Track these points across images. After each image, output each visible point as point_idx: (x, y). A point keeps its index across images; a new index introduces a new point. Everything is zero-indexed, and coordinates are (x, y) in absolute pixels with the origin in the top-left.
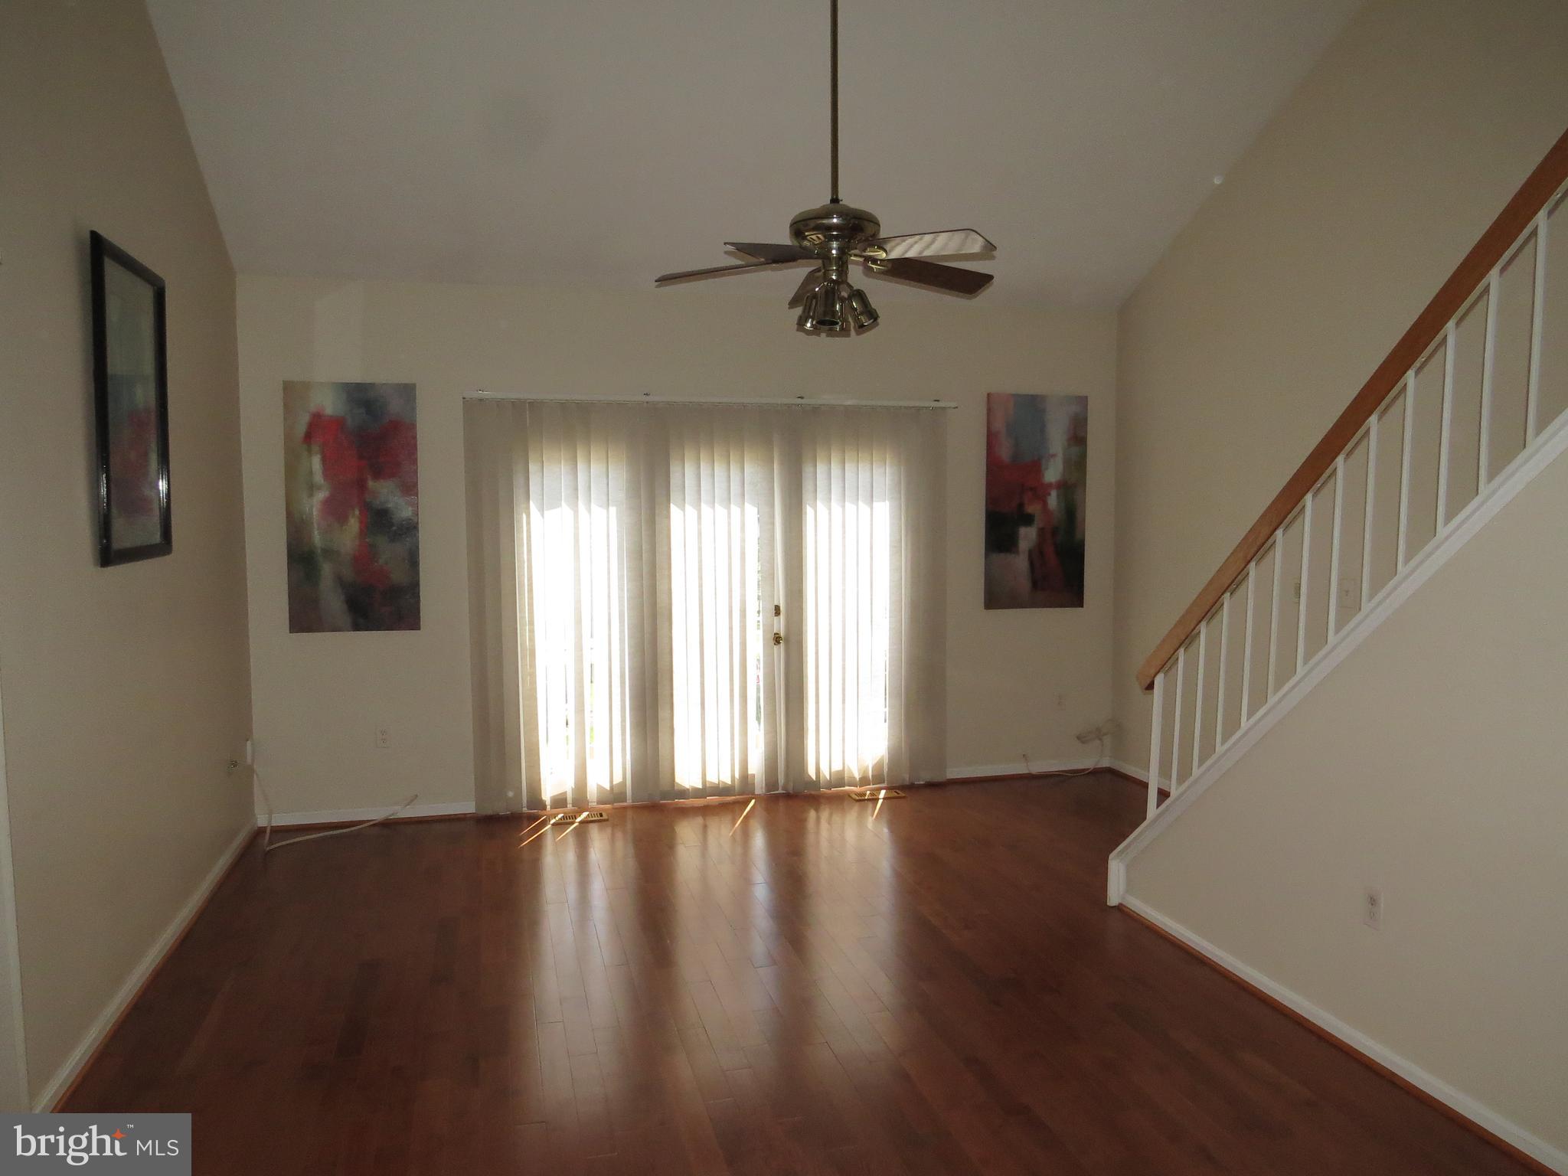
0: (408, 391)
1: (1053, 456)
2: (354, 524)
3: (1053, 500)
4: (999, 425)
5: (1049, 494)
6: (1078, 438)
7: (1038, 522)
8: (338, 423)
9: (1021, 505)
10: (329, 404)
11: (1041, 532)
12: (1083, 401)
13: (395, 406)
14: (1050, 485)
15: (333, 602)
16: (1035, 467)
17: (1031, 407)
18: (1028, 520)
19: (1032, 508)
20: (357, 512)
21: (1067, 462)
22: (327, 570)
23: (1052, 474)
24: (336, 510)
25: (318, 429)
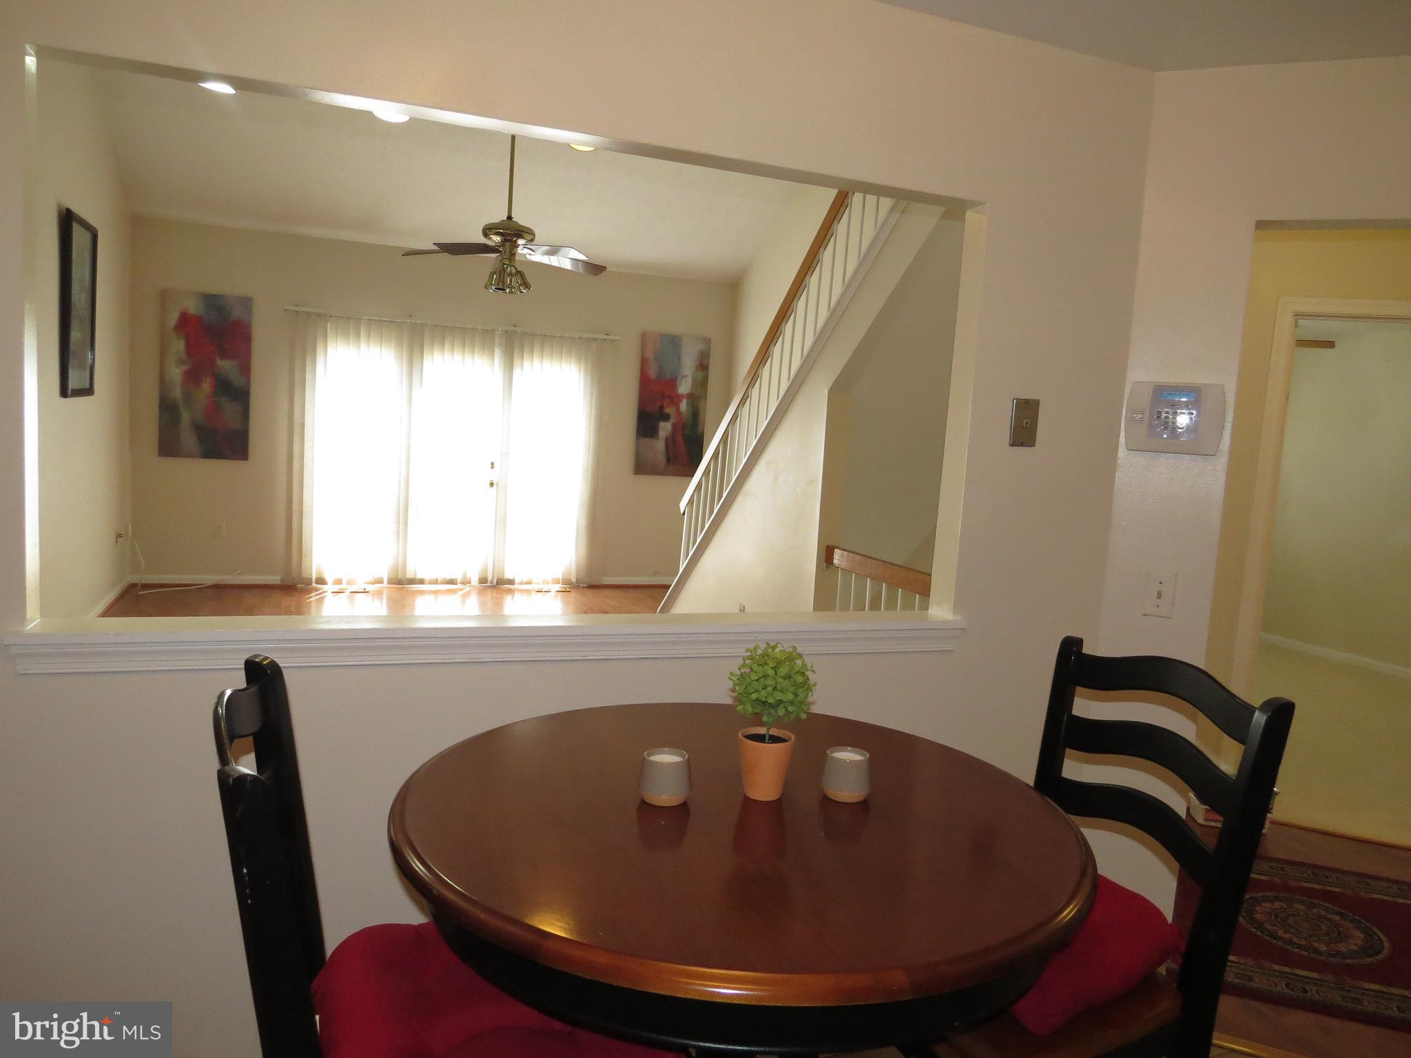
0: (247, 302)
1: (686, 376)
2: (206, 386)
3: (684, 406)
4: (650, 354)
5: (681, 402)
6: (703, 366)
7: (673, 420)
8: (198, 320)
9: (661, 408)
10: (193, 307)
11: (674, 425)
12: (708, 341)
13: (237, 313)
14: (683, 396)
15: (188, 438)
16: (673, 383)
17: (673, 342)
18: (666, 418)
19: (669, 410)
20: (208, 380)
21: (694, 380)
22: (186, 417)
23: (684, 388)
24: (193, 377)
25: (185, 321)
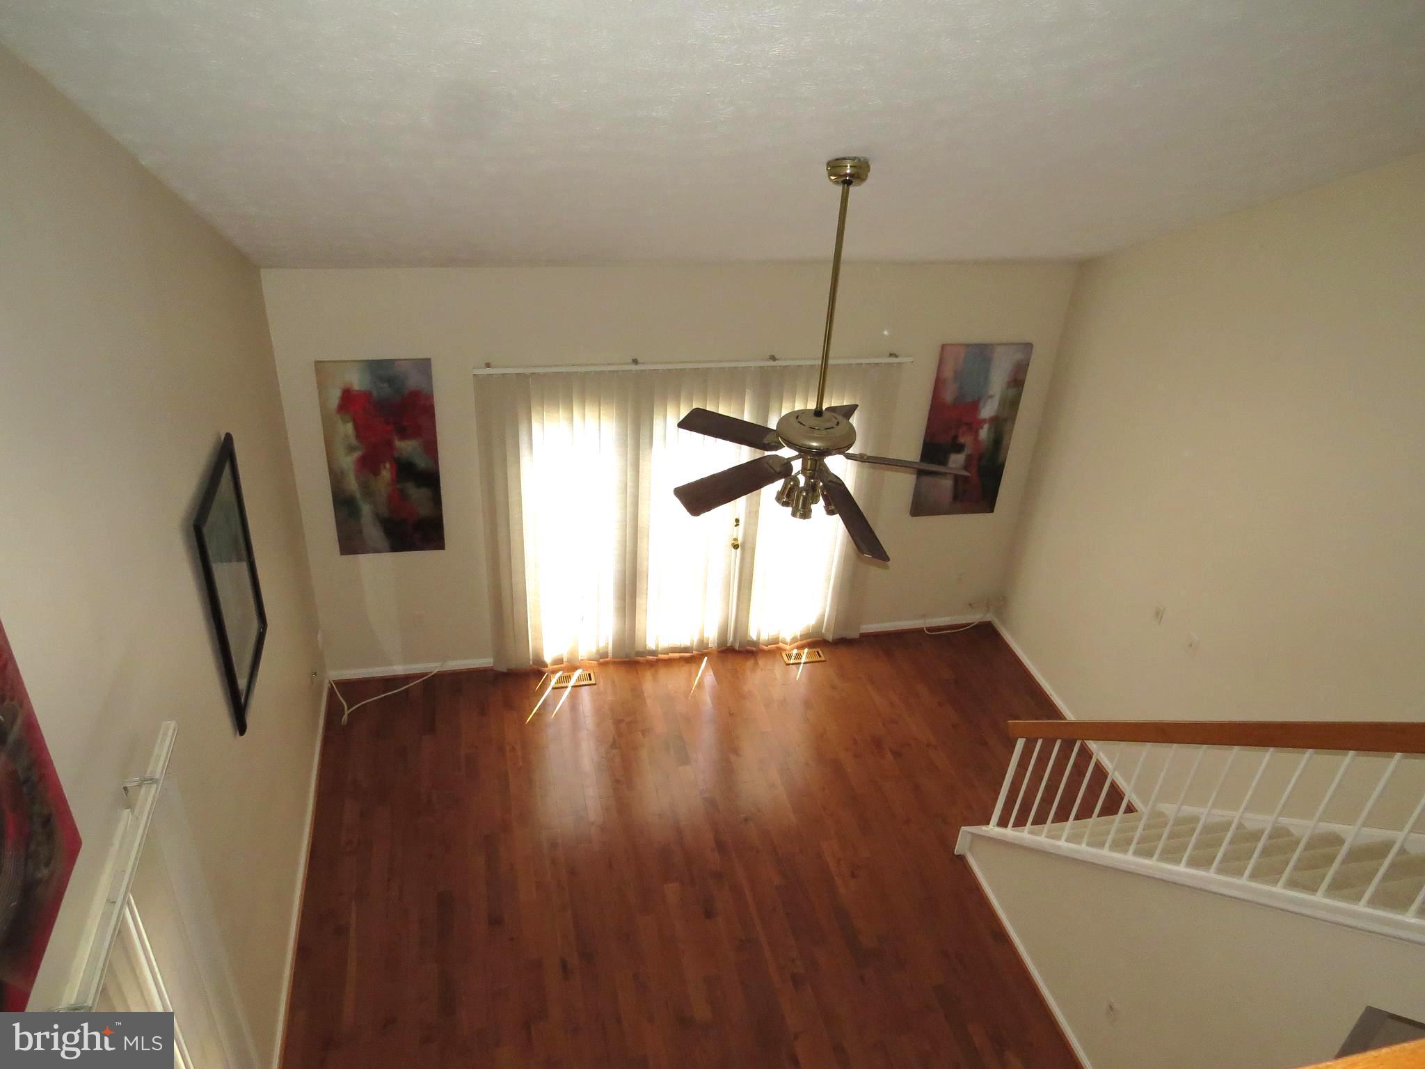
0: (424, 366)
1: (991, 397)
2: (386, 473)
3: (984, 433)
4: (948, 373)
5: (982, 428)
6: (1017, 381)
7: (968, 451)
8: (366, 395)
9: (955, 437)
10: (357, 381)
11: (969, 458)
12: (1028, 347)
13: (414, 382)
14: (984, 421)
15: (371, 530)
16: (975, 406)
17: (981, 354)
18: (959, 448)
19: (966, 439)
20: (388, 466)
21: (1003, 403)
22: (366, 509)
23: (988, 410)
24: (369, 464)
25: (349, 400)
